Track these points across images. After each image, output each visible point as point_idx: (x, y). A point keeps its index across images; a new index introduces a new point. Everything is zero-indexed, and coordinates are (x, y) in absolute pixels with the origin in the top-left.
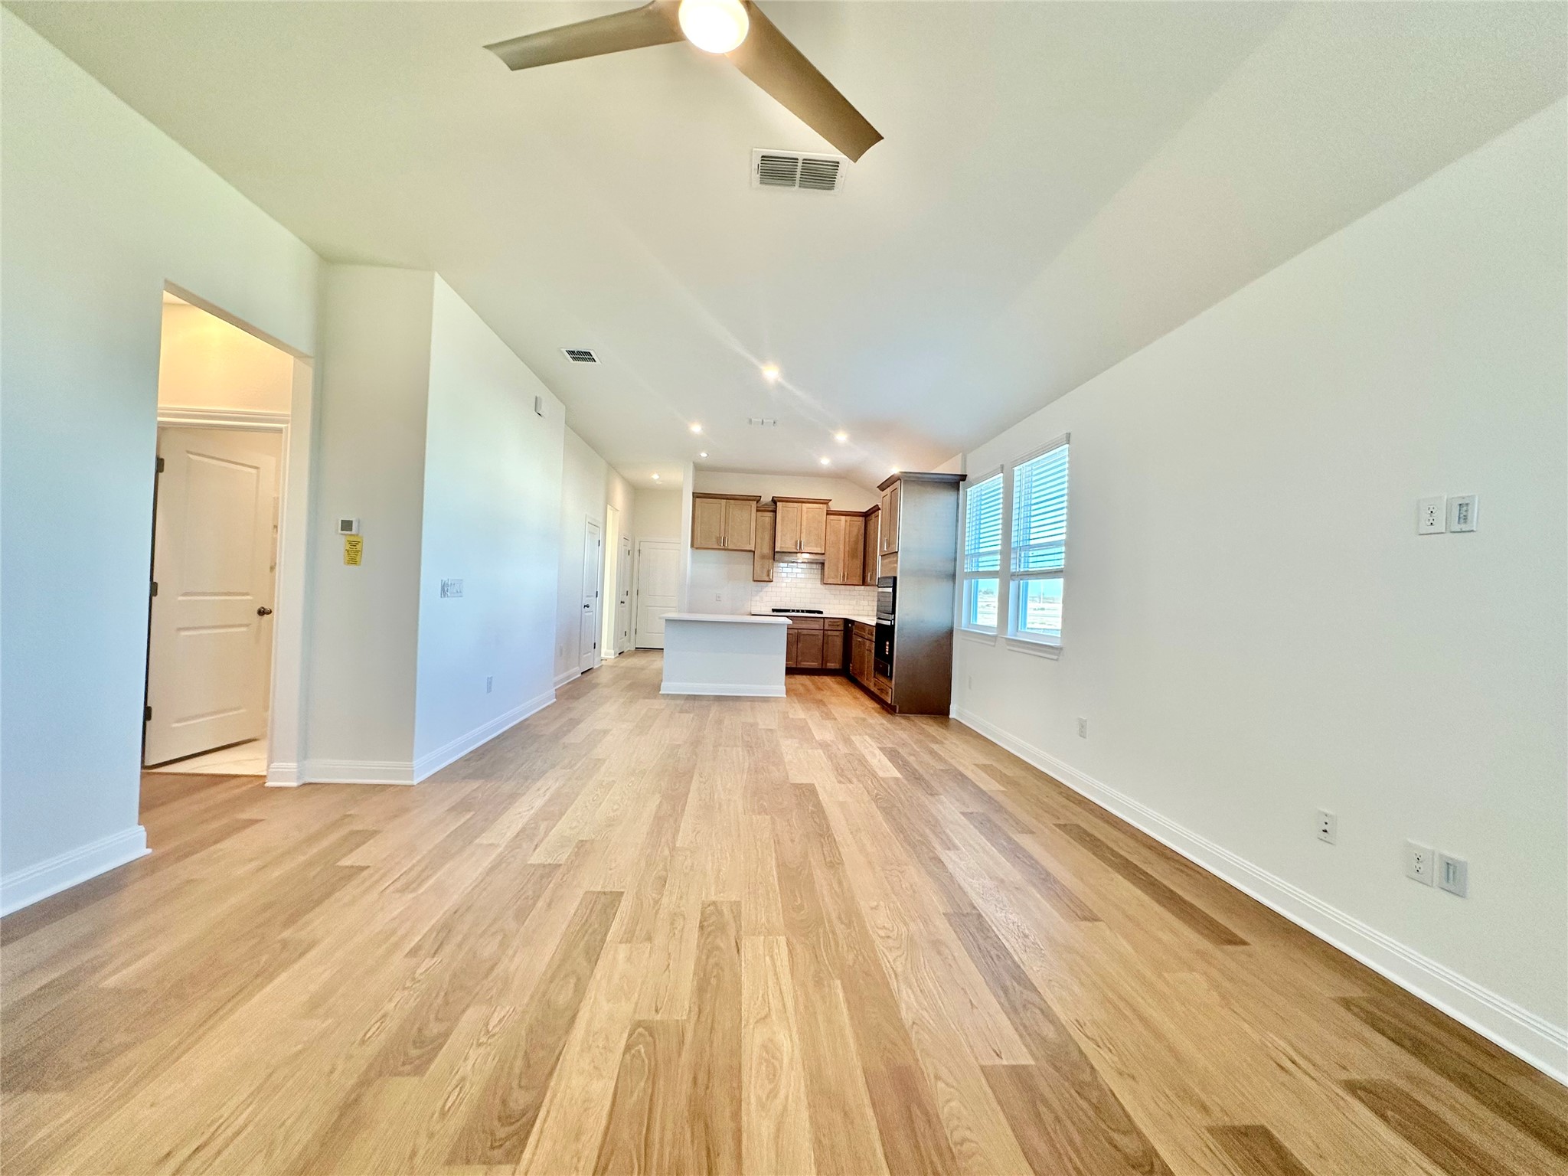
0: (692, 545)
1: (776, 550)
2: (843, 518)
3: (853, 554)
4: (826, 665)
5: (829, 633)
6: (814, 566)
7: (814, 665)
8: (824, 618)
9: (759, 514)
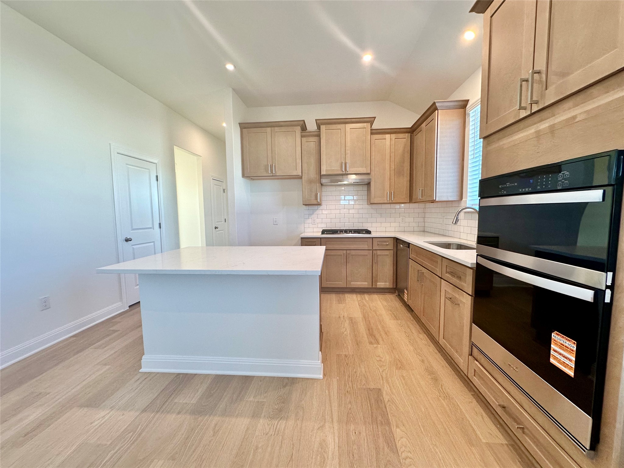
0: (243, 176)
1: (322, 173)
2: (388, 136)
3: (398, 172)
4: (376, 285)
5: (379, 252)
6: (360, 188)
7: (365, 284)
8: (373, 238)
9: (304, 139)
